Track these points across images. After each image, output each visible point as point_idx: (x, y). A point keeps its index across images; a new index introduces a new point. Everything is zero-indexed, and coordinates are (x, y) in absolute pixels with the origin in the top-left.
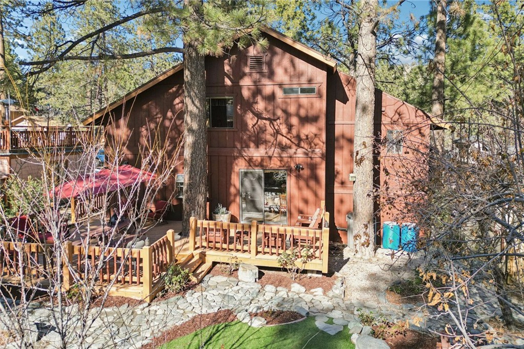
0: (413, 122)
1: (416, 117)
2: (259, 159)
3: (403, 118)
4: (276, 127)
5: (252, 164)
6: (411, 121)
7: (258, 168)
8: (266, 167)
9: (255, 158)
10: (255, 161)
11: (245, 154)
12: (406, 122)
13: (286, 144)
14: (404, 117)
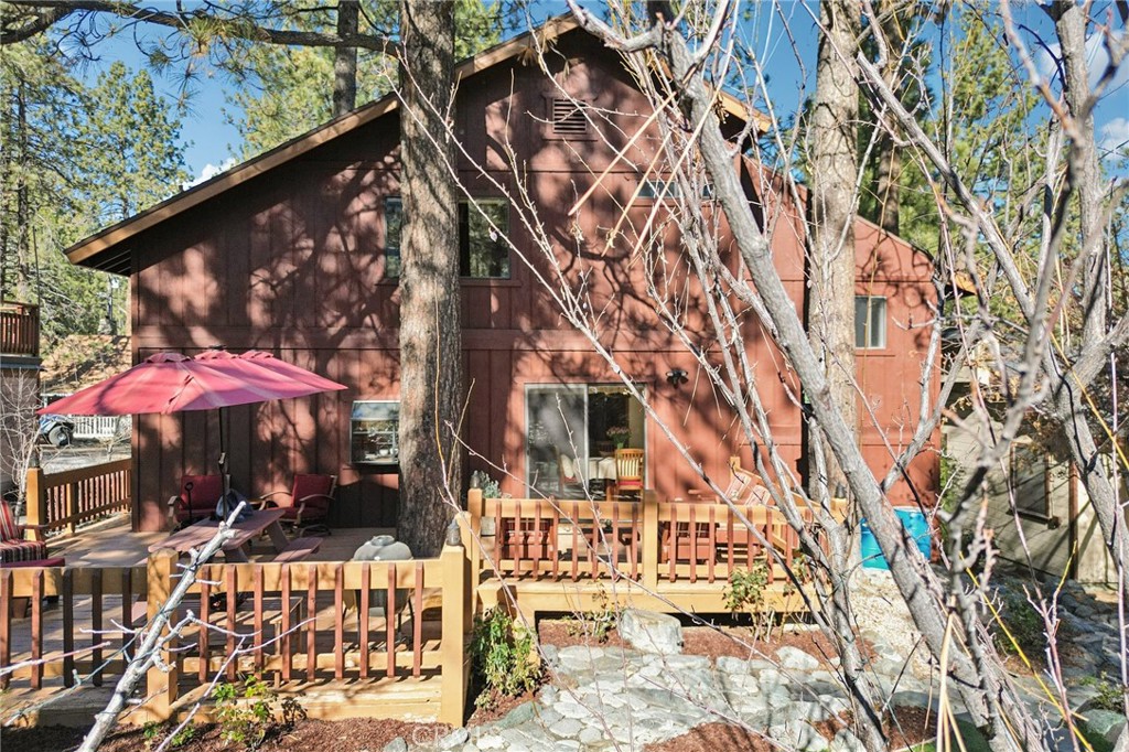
0: (908, 277)
1: (914, 266)
2: (578, 358)
3: (887, 269)
4: (621, 278)
5: (559, 371)
6: (905, 275)
7: (578, 379)
8: (596, 378)
9: (567, 355)
10: (567, 363)
11: (541, 345)
12: (895, 276)
13: (645, 320)
14: (889, 266)
